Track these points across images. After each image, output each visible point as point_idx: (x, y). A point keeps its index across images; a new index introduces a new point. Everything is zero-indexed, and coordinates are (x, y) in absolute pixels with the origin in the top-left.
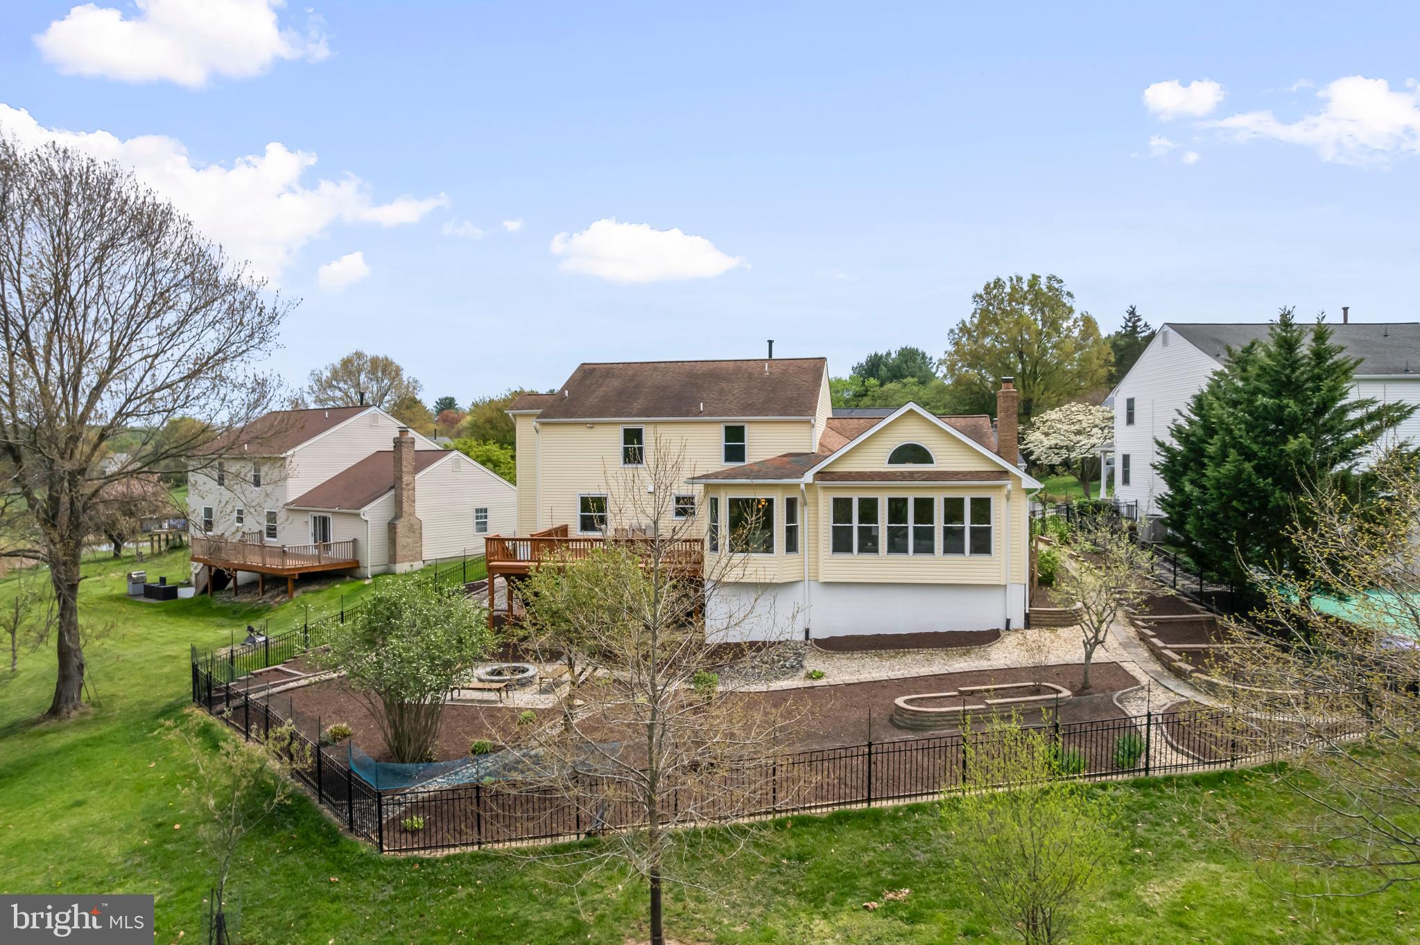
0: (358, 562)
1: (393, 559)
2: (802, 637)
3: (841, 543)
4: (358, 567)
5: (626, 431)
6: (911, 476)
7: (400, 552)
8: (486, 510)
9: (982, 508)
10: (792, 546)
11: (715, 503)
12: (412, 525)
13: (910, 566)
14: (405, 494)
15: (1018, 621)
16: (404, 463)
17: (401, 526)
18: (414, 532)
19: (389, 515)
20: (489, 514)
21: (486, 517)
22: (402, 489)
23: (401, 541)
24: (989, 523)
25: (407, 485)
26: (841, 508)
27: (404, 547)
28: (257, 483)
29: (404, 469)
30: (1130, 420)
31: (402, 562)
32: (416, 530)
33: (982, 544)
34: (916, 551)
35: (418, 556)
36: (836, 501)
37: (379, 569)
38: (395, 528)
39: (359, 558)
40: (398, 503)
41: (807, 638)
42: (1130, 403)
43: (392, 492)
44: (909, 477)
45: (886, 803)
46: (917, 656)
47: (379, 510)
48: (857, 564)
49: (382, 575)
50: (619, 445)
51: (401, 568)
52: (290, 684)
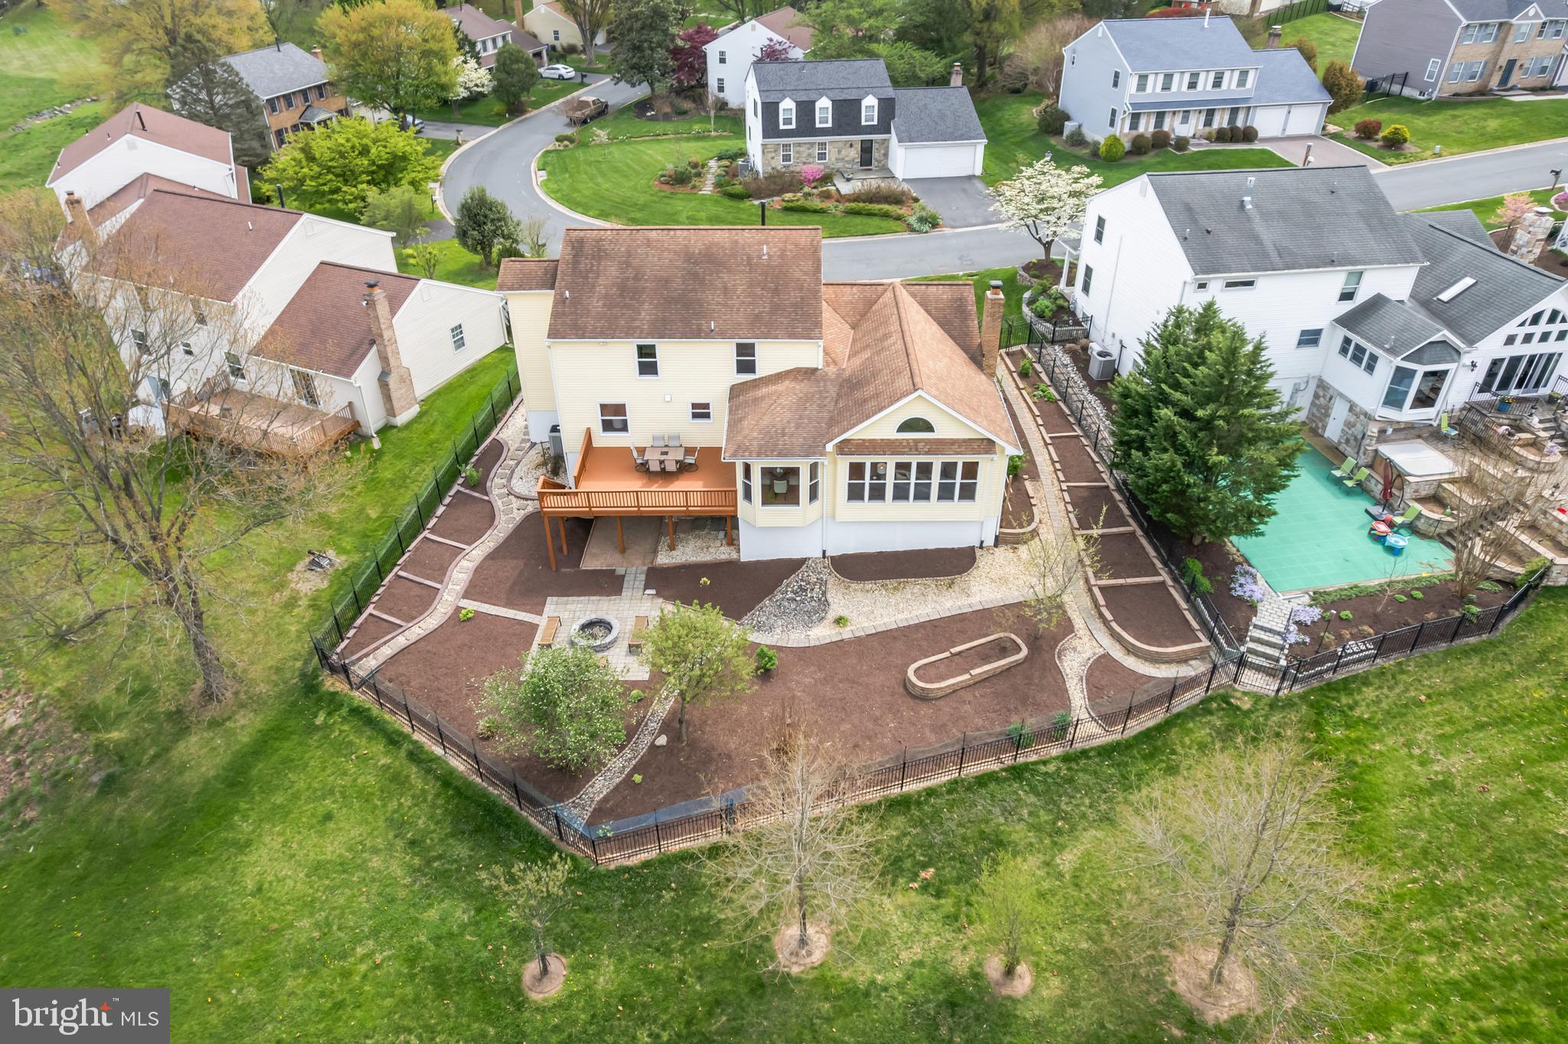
0: (358, 423)
1: (391, 412)
2: (820, 555)
3: (855, 493)
4: (361, 428)
5: (640, 347)
6: (916, 446)
7: (396, 403)
8: (459, 326)
9: (971, 470)
10: (814, 494)
11: (747, 469)
12: (402, 377)
13: (912, 509)
14: (388, 347)
15: (990, 541)
16: (382, 320)
17: (392, 380)
18: (405, 383)
19: (378, 374)
20: (462, 330)
21: (462, 333)
22: (384, 343)
23: (395, 393)
24: (975, 478)
25: (388, 340)
26: (856, 470)
27: (399, 397)
28: (202, 320)
29: (383, 327)
30: (1099, 237)
31: (400, 413)
32: (406, 380)
33: (968, 493)
34: (916, 499)
35: (413, 401)
36: (851, 464)
37: (381, 426)
38: (386, 383)
39: (359, 418)
40: (384, 359)
41: (824, 557)
42: (1101, 222)
43: (375, 348)
44: (914, 447)
45: (912, 787)
46: (914, 588)
47: (367, 371)
48: (867, 509)
49: (385, 430)
50: (634, 360)
51: (401, 420)
52: (401, 641)
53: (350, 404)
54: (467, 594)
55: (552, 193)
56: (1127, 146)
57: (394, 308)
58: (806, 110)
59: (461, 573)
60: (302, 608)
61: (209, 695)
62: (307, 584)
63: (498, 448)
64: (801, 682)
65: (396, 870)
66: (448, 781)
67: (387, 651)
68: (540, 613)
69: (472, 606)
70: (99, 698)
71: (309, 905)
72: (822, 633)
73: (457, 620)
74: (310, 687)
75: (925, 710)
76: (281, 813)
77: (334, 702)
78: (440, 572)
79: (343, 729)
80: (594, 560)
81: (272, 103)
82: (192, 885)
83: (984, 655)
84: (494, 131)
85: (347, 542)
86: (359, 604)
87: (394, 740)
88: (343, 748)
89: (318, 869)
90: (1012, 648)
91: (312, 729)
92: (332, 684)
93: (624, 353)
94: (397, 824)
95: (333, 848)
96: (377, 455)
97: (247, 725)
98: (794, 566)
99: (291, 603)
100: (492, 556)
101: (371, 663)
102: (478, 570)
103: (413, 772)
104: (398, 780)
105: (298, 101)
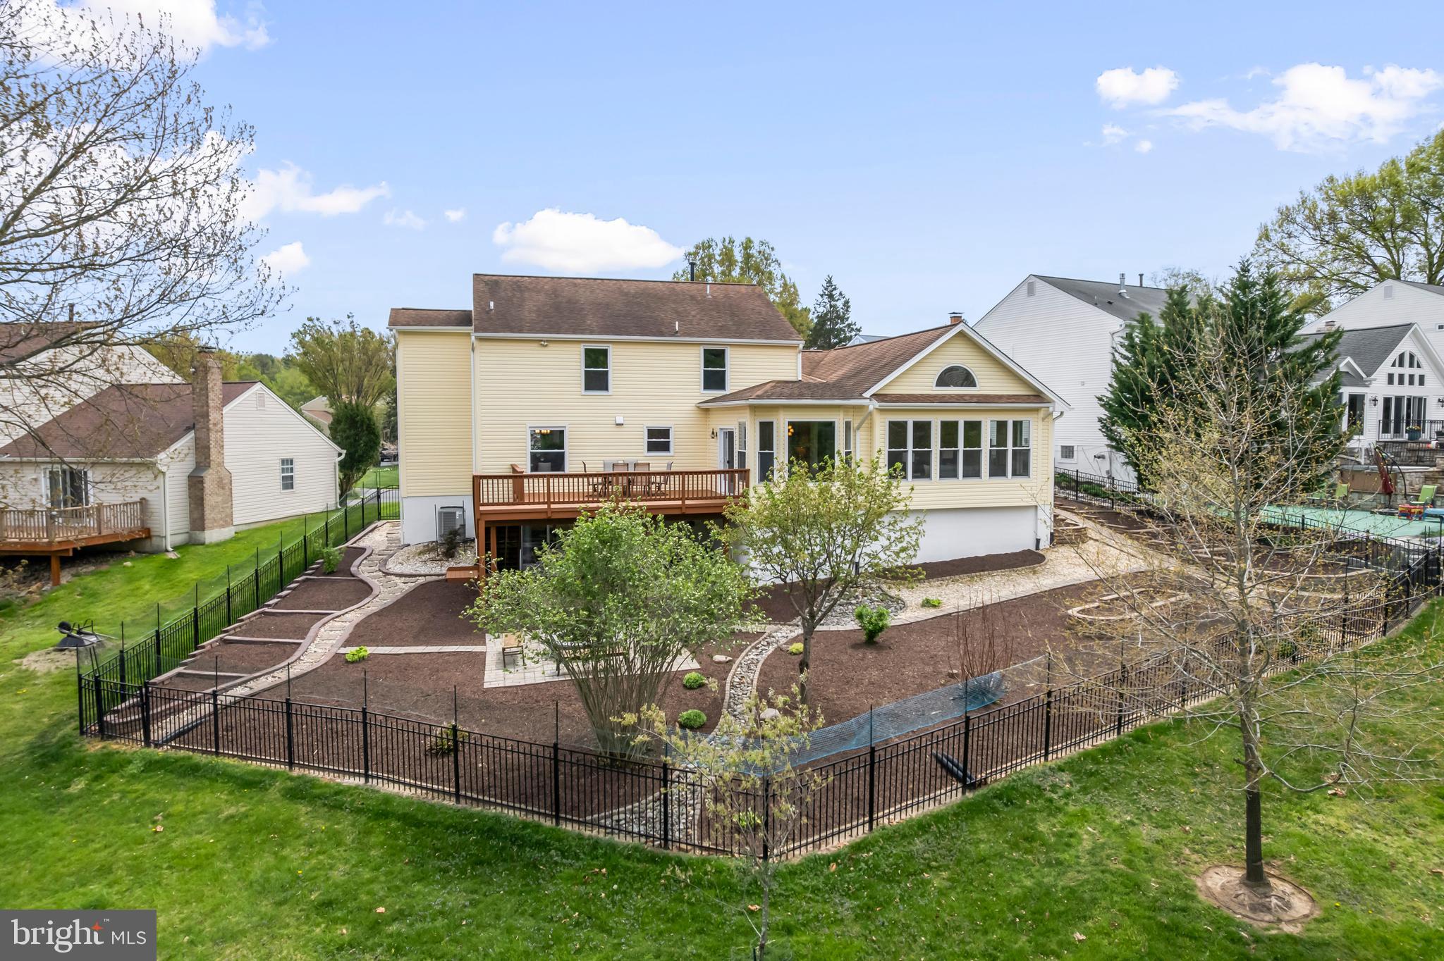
0: (148, 531)
1: (199, 524)
4: (149, 537)
5: (588, 352)
6: (960, 398)
7: (209, 514)
8: (291, 462)
12: (221, 479)
13: (961, 491)
14: (213, 436)
15: (1047, 541)
16: (211, 395)
17: (209, 478)
18: (223, 488)
19: (189, 465)
20: (295, 466)
21: (292, 470)
22: (208, 430)
23: (211, 499)
24: (1026, 446)
25: (215, 425)
26: (897, 432)
27: (213, 508)
29: (211, 404)
31: (212, 528)
32: (225, 484)
34: (964, 476)
35: (228, 521)
36: (892, 424)
37: (180, 539)
38: (202, 482)
39: (150, 524)
46: (994, 578)
51: (211, 536)
53: (143, 501)
54: (350, 643)
59: (332, 631)
78: (297, 632)
93: (568, 359)
100: (378, 614)
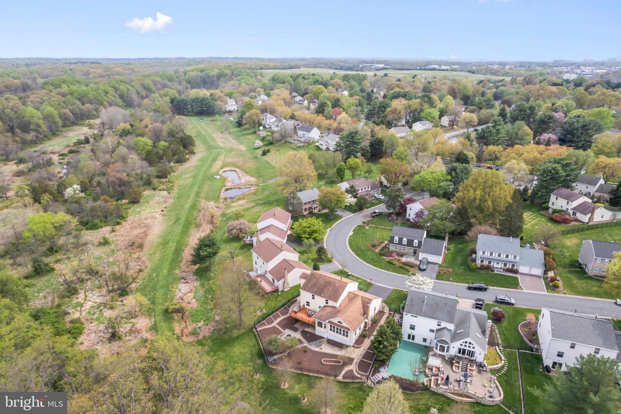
3: (331, 330)
10: (325, 328)
13: (338, 335)
15: (351, 346)
17: (285, 284)
19: (283, 282)
24: (348, 334)
26: (331, 326)
32: (288, 284)
33: (347, 336)
39: (278, 288)
40: (285, 280)
41: (327, 338)
43: (284, 278)
44: (339, 325)
45: (311, 374)
46: (336, 348)
47: (281, 281)
48: (332, 332)
49: (283, 291)
50: (312, 296)
51: (285, 290)
52: (266, 327)
53: (278, 286)
54: (277, 324)
55: (349, 240)
56: (479, 266)
57: (289, 272)
58: (401, 240)
59: (278, 320)
60: (256, 317)
61: (240, 325)
62: (259, 313)
63: (296, 300)
64: (309, 355)
65: (248, 357)
66: (260, 349)
67: (263, 328)
68: (284, 330)
69: (277, 326)
70: (228, 320)
71: (237, 356)
72: (317, 349)
73: (274, 328)
74: (252, 329)
75: (321, 366)
76: (240, 344)
77: (253, 332)
78: (276, 319)
79: (252, 337)
80: (296, 326)
81: (305, 204)
82: (228, 349)
83: (335, 362)
84: (353, 215)
85: (267, 309)
86: (263, 319)
87: (257, 340)
88: (251, 339)
89: (241, 353)
90: (340, 362)
91: (249, 335)
92: (254, 330)
93: (310, 295)
94: (251, 351)
95: (243, 351)
96: (279, 295)
97: (242, 331)
98: (322, 338)
99: (255, 316)
100: (284, 319)
101: (260, 329)
102: (281, 321)
103: (257, 346)
104: (254, 346)
105: (312, 203)
